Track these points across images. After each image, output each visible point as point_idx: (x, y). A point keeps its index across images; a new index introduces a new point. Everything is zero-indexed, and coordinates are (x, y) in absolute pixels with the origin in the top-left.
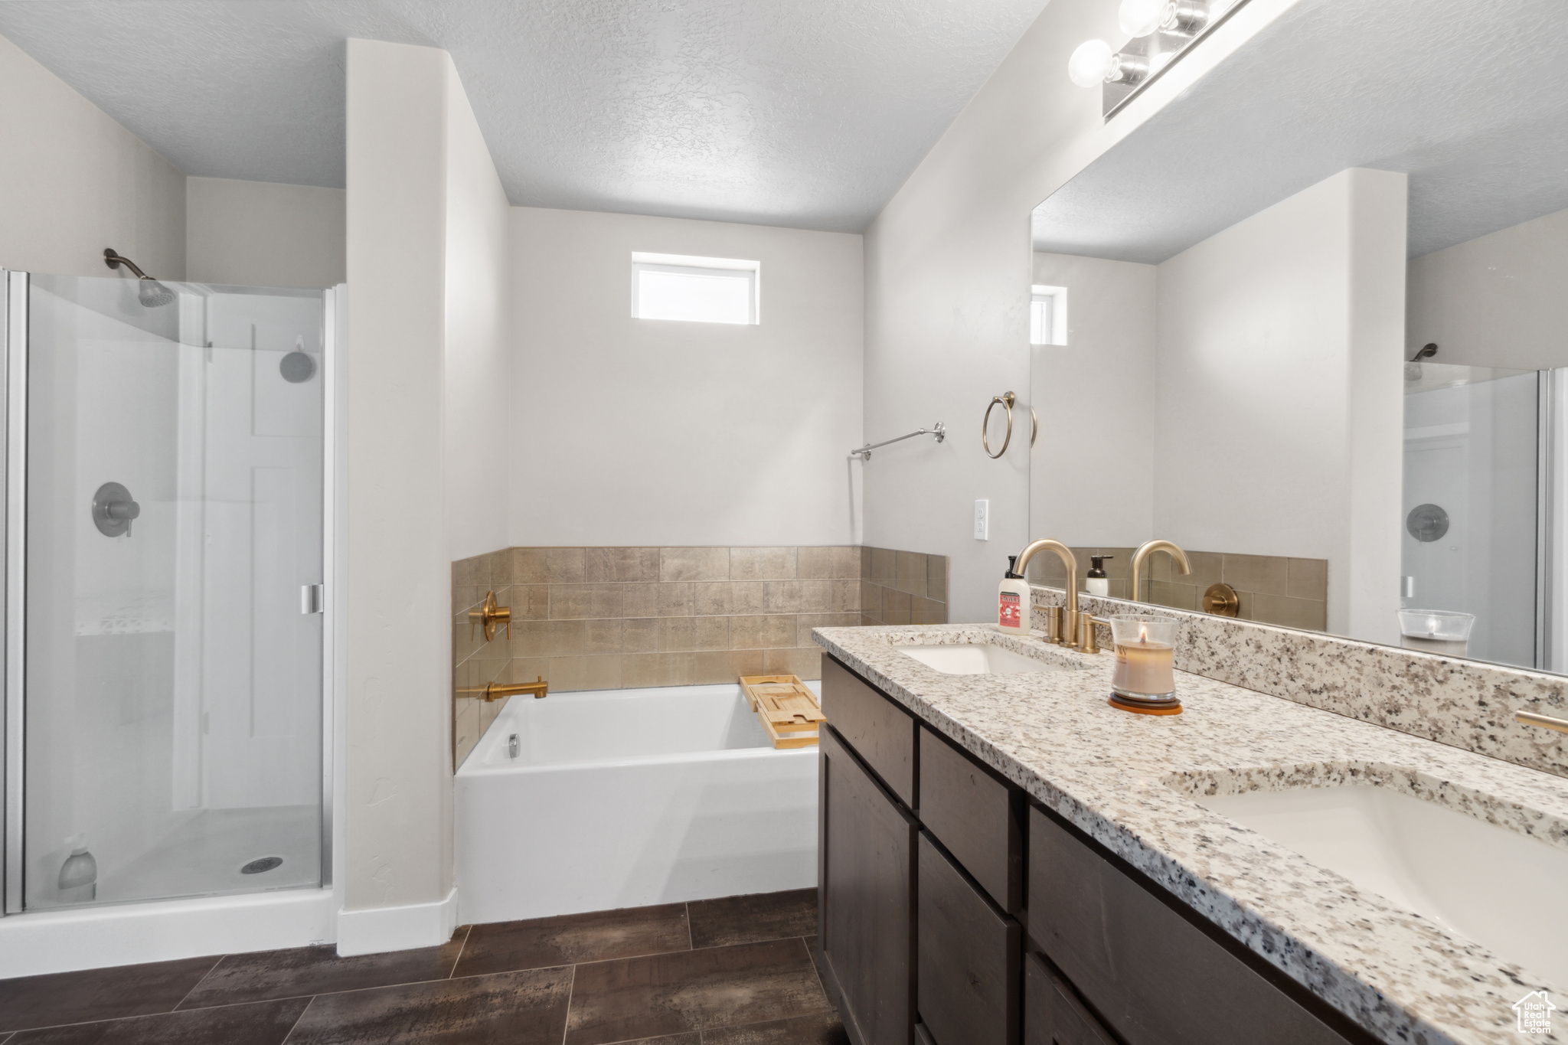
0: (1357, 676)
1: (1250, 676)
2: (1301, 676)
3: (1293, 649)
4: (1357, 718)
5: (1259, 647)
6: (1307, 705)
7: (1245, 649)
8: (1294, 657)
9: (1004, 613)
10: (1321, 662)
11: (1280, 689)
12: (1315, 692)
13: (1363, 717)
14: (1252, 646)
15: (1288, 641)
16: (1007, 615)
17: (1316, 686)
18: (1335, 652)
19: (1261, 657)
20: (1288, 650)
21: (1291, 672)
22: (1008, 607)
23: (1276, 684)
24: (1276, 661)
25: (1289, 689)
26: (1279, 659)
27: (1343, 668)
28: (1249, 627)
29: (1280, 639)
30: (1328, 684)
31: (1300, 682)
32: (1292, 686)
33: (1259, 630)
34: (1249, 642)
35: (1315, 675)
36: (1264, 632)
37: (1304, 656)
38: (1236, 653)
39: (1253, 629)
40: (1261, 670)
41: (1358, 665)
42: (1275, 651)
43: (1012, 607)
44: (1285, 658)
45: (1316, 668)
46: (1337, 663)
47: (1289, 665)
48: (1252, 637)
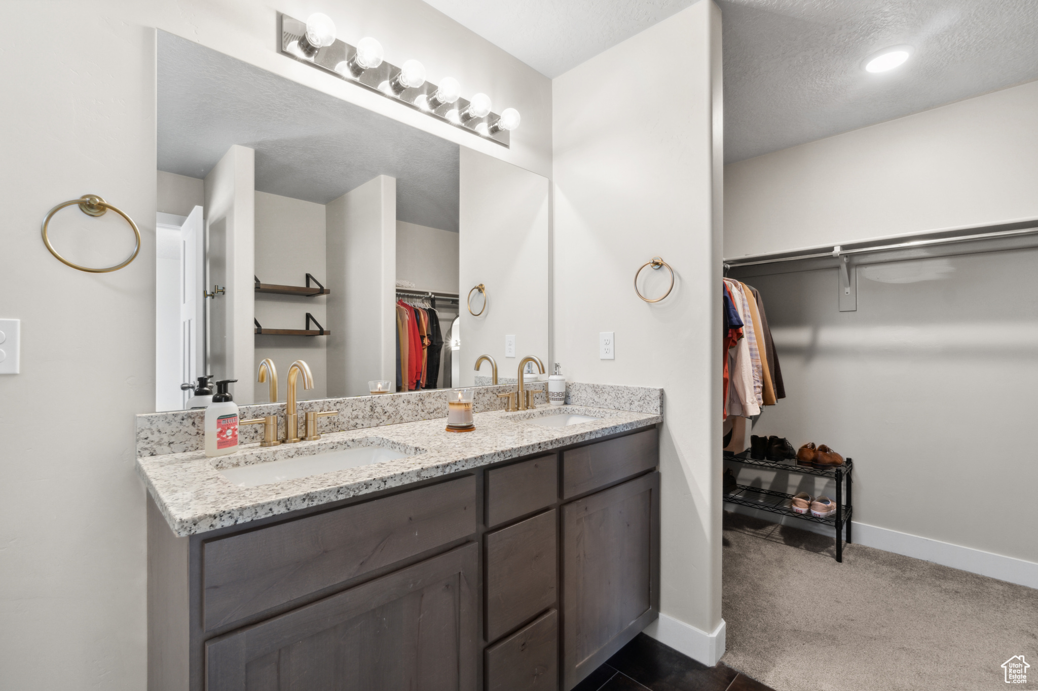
0: (445, 401)
1: (405, 417)
2: (426, 408)
3: (423, 399)
4: (445, 417)
5: (409, 402)
6: (429, 419)
7: (402, 405)
8: (424, 402)
9: (224, 436)
10: (433, 401)
11: (418, 417)
12: (431, 413)
13: (446, 416)
14: (406, 402)
15: (421, 396)
16: (227, 436)
17: (431, 411)
18: (438, 395)
19: (411, 406)
20: (421, 400)
21: (422, 408)
22: (228, 428)
23: (416, 416)
24: (416, 406)
25: (422, 415)
26: (418, 405)
27: (441, 400)
28: (404, 395)
29: (418, 396)
30: (436, 408)
31: (426, 411)
32: (423, 414)
33: (409, 394)
34: (404, 401)
35: (432, 406)
36: (411, 395)
37: (427, 400)
38: (398, 408)
39: (406, 395)
40: (410, 412)
41: (445, 397)
42: (416, 402)
43: (232, 428)
44: (420, 404)
45: (432, 403)
46: (439, 399)
47: (422, 406)
48: (406, 398)
